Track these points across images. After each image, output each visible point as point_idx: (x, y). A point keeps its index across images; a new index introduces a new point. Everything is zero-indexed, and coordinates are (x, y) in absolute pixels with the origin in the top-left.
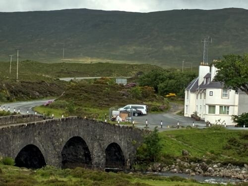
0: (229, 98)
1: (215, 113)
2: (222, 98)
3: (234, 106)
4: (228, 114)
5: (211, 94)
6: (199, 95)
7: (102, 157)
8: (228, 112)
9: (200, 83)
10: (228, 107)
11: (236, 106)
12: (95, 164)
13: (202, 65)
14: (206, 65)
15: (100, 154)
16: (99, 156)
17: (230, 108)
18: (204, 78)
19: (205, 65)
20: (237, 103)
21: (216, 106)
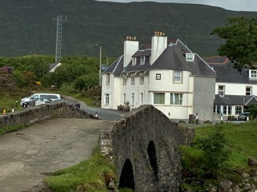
0: (182, 83)
1: (164, 103)
2: (173, 83)
3: (188, 93)
4: (181, 103)
5: (158, 77)
6: (130, 80)
7: (171, 175)
8: (181, 101)
9: (126, 64)
10: (181, 95)
11: (191, 93)
12: (163, 188)
13: (129, 40)
14: (134, 40)
15: (168, 170)
16: (168, 174)
17: (184, 95)
18: (133, 57)
19: (132, 40)
20: (191, 90)
21: (166, 94)
